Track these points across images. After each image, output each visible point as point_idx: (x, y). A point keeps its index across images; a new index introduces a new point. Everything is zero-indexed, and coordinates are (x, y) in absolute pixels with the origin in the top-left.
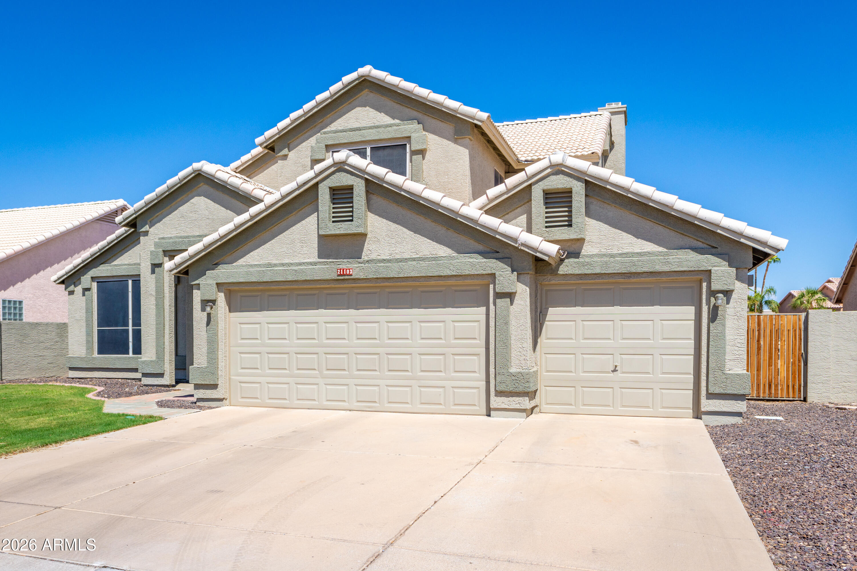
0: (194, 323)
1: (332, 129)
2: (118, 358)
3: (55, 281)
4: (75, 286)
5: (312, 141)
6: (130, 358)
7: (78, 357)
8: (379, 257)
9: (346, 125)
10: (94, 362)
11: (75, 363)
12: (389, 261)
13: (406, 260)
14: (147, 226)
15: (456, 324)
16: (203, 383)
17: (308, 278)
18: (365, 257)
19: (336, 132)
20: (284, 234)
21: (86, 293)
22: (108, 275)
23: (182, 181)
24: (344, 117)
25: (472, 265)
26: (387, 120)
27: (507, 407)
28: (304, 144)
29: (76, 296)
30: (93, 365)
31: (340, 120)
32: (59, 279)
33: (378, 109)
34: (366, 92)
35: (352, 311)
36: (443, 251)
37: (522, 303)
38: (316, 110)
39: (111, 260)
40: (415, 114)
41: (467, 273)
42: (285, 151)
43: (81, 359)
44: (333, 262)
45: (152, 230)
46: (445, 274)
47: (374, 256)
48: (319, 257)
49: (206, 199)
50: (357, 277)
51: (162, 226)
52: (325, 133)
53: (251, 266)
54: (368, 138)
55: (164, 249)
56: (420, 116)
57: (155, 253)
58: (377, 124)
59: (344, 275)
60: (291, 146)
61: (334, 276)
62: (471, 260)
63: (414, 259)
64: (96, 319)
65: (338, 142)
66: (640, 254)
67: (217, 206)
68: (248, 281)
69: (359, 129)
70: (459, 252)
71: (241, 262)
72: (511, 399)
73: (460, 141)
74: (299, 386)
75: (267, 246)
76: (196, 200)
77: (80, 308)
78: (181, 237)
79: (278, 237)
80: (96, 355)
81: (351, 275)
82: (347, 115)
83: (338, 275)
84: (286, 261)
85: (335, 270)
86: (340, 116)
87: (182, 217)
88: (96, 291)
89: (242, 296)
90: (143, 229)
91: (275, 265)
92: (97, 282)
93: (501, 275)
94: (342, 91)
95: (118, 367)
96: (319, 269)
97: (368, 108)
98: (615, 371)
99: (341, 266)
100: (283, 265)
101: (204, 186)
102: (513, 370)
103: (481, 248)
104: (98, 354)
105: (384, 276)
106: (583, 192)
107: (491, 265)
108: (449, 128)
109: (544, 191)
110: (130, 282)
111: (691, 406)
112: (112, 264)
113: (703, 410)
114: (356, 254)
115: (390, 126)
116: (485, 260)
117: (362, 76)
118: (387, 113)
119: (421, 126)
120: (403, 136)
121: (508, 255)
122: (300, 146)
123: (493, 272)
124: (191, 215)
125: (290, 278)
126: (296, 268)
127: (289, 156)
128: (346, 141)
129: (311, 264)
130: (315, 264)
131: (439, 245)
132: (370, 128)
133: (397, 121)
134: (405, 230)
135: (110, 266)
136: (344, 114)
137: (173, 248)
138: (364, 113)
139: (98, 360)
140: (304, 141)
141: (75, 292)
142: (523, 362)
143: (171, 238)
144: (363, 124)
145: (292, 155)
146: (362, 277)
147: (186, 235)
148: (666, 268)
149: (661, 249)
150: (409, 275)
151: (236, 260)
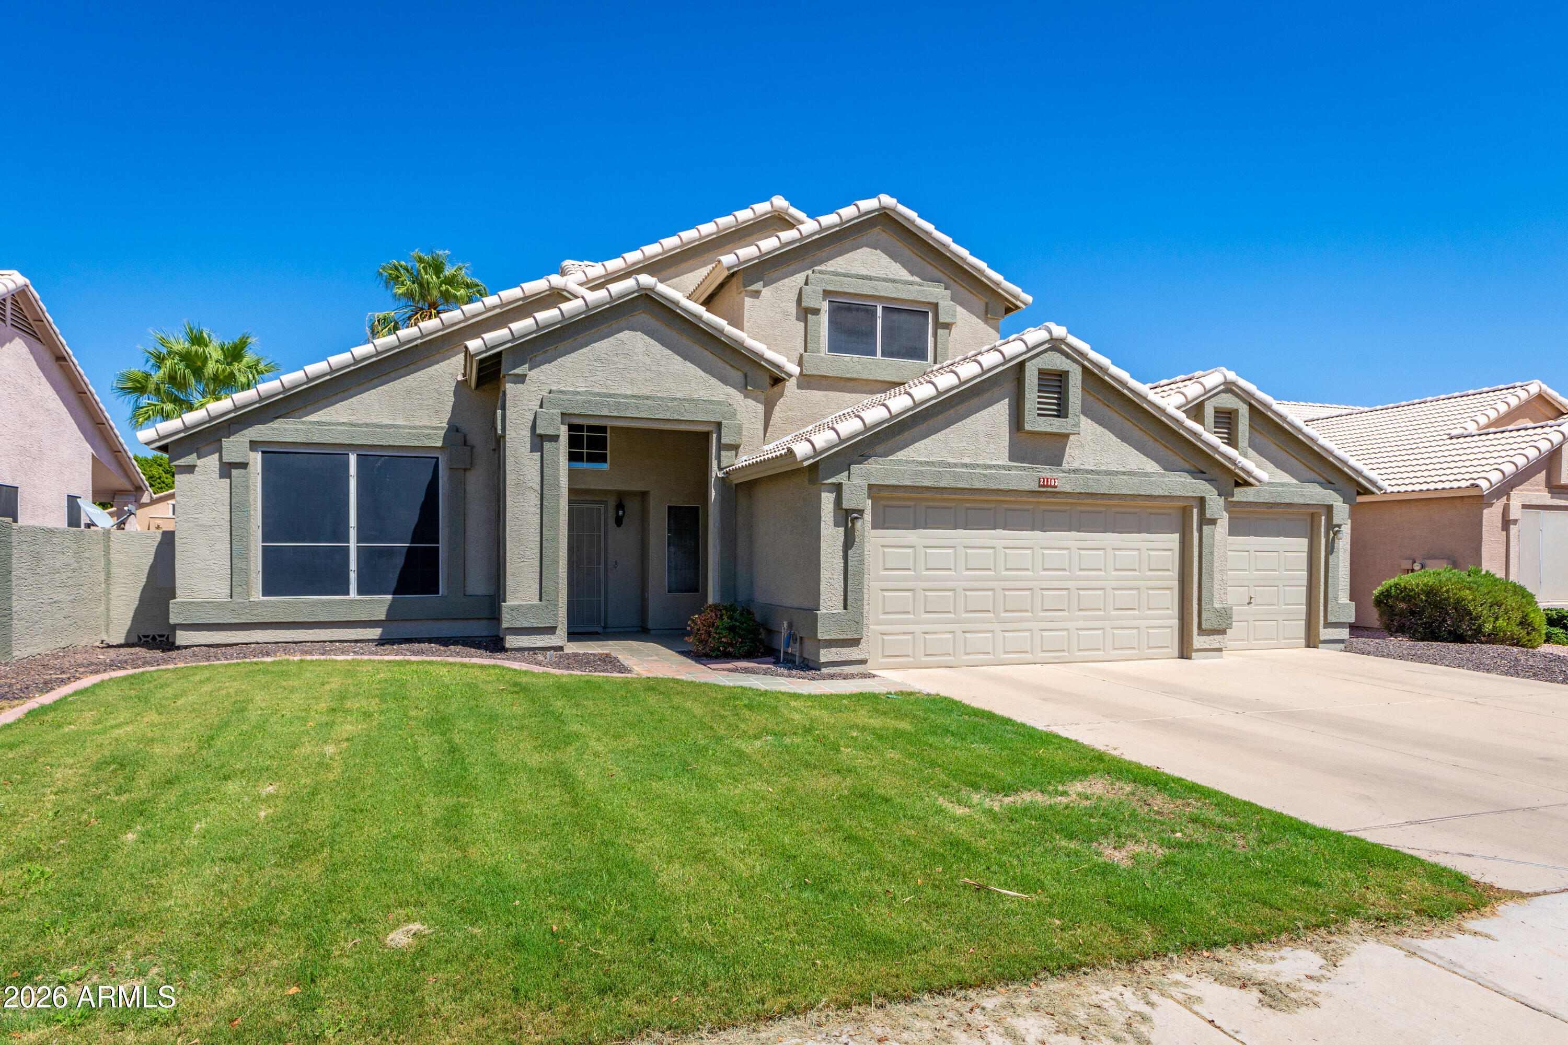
0: (822, 544)
1: (829, 269)
2: (323, 603)
3: (148, 444)
4: (199, 458)
5: (800, 278)
6: (352, 601)
7: (208, 603)
8: (1082, 467)
9: (849, 268)
10: (256, 612)
11: (199, 614)
12: (1098, 473)
13: (1117, 473)
14: (526, 366)
15: (1151, 553)
16: (841, 637)
17: (1002, 487)
18: (1065, 466)
19: (837, 274)
20: (964, 421)
21: (235, 472)
22: (298, 440)
23: (616, 300)
24: (846, 256)
25: (1184, 485)
26: (903, 274)
27: (1208, 647)
28: (786, 280)
29: (200, 477)
30: (254, 617)
31: (839, 259)
32: (161, 438)
33: (894, 256)
34: (877, 230)
35: (1037, 534)
36: (1151, 466)
37: (1222, 531)
38: (817, 237)
39: (301, 412)
40: (939, 275)
41: (1179, 494)
42: (758, 286)
43: (219, 606)
44: (1032, 468)
45: (533, 374)
46: (1157, 494)
47: (1076, 465)
48: (1011, 459)
49: (646, 337)
50: (1062, 490)
51: (555, 370)
52: (821, 272)
53: (921, 463)
54: (882, 294)
55: (564, 411)
56: (945, 278)
57: (547, 416)
58: (891, 276)
59: (1047, 486)
60: (766, 279)
61: (1034, 486)
62: (1183, 480)
63: (1124, 473)
64: (260, 524)
65: (840, 290)
66: (1282, 485)
67: (667, 352)
68: (917, 484)
69: (869, 278)
70: (1166, 470)
71: (900, 455)
72: (1212, 637)
73: (991, 322)
74: (968, 635)
75: (941, 435)
76: (625, 335)
77: (213, 501)
78: (599, 394)
79: (955, 426)
80: (257, 595)
81: (1055, 487)
82: (850, 254)
83: (1040, 486)
84: (966, 460)
85: (1036, 479)
86: (841, 254)
87: (599, 360)
88: (259, 470)
89: (885, 506)
90: (518, 371)
91: (956, 465)
92: (263, 452)
93: (1211, 499)
94: (856, 221)
95: (322, 619)
96: (1017, 476)
97: (878, 252)
98: (1250, 603)
99: (1043, 475)
100: (966, 466)
101: (643, 315)
102: (1217, 605)
103: (1186, 466)
104: (263, 595)
105: (1094, 491)
106: (1247, 415)
107: (1201, 487)
108: (979, 302)
109: (1215, 408)
110: (353, 459)
111: (1303, 636)
112: (304, 419)
113: (1321, 639)
114: (1056, 460)
115: (912, 283)
116: (1194, 481)
117: (884, 208)
118: (904, 265)
119: (948, 292)
120: (927, 300)
121: (1213, 478)
122: (780, 283)
123: (1203, 495)
124: (615, 359)
125: (977, 485)
126: (984, 472)
127: (762, 294)
128: (852, 291)
129: (1004, 467)
130: (1009, 468)
131: (1146, 458)
132: (885, 280)
133: (917, 279)
134: (1112, 436)
135: (304, 423)
136: (847, 252)
137: (583, 412)
138: (874, 257)
139: (266, 607)
140: (787, 277)
141: (197, 469)
142: (1223, 596)
143: (578, 393)
144: (872, 274)
145: (766, 292)
146: (1069, 490)
147: (605, 391)
148: (1301, 501)
149: (1294, 481)
150: (1120, 492)
151: (892, 452)
